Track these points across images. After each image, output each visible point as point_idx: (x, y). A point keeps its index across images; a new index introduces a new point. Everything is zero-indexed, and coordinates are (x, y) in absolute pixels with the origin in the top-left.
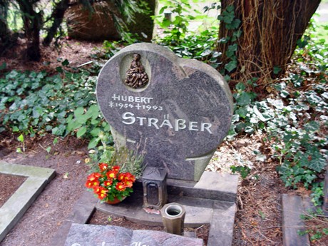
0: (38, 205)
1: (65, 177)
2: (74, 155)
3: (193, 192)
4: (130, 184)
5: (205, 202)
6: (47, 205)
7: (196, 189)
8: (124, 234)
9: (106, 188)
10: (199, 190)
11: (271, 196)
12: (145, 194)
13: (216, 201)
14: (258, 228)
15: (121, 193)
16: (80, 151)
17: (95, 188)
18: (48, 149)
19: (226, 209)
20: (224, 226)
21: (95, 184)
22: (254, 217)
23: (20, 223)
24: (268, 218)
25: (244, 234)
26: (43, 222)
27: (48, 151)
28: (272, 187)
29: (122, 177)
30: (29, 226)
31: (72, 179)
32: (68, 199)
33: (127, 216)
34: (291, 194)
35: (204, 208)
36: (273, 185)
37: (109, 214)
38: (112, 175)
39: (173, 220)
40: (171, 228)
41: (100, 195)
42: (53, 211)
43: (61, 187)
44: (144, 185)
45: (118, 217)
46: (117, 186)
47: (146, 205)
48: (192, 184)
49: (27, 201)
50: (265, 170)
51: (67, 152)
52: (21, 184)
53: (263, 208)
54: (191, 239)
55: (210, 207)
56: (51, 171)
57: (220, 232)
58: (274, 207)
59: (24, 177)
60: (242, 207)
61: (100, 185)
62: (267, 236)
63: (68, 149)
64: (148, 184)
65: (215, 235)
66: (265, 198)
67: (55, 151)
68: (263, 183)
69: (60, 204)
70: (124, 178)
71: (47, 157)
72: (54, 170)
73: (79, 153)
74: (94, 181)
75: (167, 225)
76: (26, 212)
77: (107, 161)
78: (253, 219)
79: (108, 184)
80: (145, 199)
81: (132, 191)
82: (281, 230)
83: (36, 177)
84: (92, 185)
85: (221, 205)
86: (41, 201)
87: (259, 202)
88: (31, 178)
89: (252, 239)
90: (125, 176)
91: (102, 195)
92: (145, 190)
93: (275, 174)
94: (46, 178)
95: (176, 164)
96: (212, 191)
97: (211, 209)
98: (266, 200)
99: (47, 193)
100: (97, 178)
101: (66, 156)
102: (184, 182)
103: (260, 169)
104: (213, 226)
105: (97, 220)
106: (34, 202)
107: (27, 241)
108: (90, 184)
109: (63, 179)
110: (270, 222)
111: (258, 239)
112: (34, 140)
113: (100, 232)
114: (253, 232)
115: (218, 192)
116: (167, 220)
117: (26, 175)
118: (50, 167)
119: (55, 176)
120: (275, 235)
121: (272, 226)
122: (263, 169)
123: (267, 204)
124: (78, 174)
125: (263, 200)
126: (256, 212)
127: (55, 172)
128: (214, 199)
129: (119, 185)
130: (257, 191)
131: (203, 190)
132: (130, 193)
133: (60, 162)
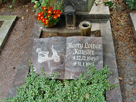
0: (13, 33)
1: (23, 18)
2: (24, 8)
3: (88, 16)
4: (59, 16)
5: (95, 21)
6: (17, 33)
7: (90, 15)
8: (62, 40)
9: (47, 19)
10: (92, 15)
11: (124, 15)
12: (66, 20)
13: (100, 20)
14: (121, 30)
15: (55, 21)
16: (27, 5)
17: (42, 20)
18: (11, 6)
19: (106, 23)
20: (107, 31)
21: (42, 17)
22: (118, 25)
23: (6, 43)
24: (124, 25)
25: (115, 34)
26: (17, 41)
27: (11, 7)
28: (123, 10)
29: (54, 13)
30: (11, 44)
31: (26, 19)
32: (27, 28)
33: (59, 32)
34: (134, 12)
35: (95, 24)
36: (124, 10)
37: (50, 32)
38: (50, 12)
39: (86, 29)
40: (85, 33)
41: (45, 23)
42: (21, 35)
43: (22, 24)
44: (66, 15)
45: (54, 33)
46: (53, 17)
47: (67, 25)
48: (87, 13)
49: (7, 32)
50: (119, 3)
51: (20, 7)
52: (2, 25)
53: (121, 21)
54: (96, 38)
55: (98, 23)
56: (15, 17)
57: (106, 33)
58: (126, 20)
59: (2, 21)
60: (111, 21)
61: (44, 18)
62: (126, 33)
63: (20, 5)
64: (68, 14)
65: (104, 35)
66: (121, 16)
67: (14, 7)
68: (119, 9)
69: (23, 31)
70: (55, 13)
71: (11, 10)
72: (16, 16)
73: (26, 6)
74: (41, 16)
75: (83, 32)
76: (8, 38)
77: (45, 6)
78: (118, 26)
79: (49, 16)
80: (67, 22)
81: (60, 19)
82: (132, 30)
83: (8, 21)
84: (40, 18)
85: (103, 21)
86: (14, 31)
87: (119, 18)
88: (6, 21)
89: (119, 36)
90: (56, 12)
91: (46, 23)
92: (66, 18)
93: (124, 4)
94: (13, 20)
95: (78, 3)
96: (98, 15)
97: (99, 24)
98: (122, 17)
99: (16, 27)
100: (42, 14)
101: (20, 9)
102: (83, 12)
103: (116, 3)
104: (102, 31)
105: (44, 36)
106: (10, 32)
107: (12, 51)
108: (39, 18)
109: (22, 19)
110: (126, 26)
111: (122, 35)
112: (2, 3)
113: (50, 41)
114: (119, 32)
115: (101, 15)
116: (83, 30)
117: (3, 20)
118: (14, 15)
119: (17, 19)
120: (129, 32)
121: (127, 29)
122: (118, 3)
123: (123, 18)
124: (29, 16)
125: (120, 17)
126: (119, 23)
127: (17, 17)
128: (99, 18)
129: (54, 16)
130: (117, 13)
131: (93, 15)
132: (59, 20)
133: (18, 12)
